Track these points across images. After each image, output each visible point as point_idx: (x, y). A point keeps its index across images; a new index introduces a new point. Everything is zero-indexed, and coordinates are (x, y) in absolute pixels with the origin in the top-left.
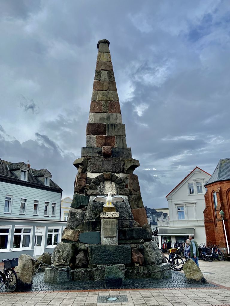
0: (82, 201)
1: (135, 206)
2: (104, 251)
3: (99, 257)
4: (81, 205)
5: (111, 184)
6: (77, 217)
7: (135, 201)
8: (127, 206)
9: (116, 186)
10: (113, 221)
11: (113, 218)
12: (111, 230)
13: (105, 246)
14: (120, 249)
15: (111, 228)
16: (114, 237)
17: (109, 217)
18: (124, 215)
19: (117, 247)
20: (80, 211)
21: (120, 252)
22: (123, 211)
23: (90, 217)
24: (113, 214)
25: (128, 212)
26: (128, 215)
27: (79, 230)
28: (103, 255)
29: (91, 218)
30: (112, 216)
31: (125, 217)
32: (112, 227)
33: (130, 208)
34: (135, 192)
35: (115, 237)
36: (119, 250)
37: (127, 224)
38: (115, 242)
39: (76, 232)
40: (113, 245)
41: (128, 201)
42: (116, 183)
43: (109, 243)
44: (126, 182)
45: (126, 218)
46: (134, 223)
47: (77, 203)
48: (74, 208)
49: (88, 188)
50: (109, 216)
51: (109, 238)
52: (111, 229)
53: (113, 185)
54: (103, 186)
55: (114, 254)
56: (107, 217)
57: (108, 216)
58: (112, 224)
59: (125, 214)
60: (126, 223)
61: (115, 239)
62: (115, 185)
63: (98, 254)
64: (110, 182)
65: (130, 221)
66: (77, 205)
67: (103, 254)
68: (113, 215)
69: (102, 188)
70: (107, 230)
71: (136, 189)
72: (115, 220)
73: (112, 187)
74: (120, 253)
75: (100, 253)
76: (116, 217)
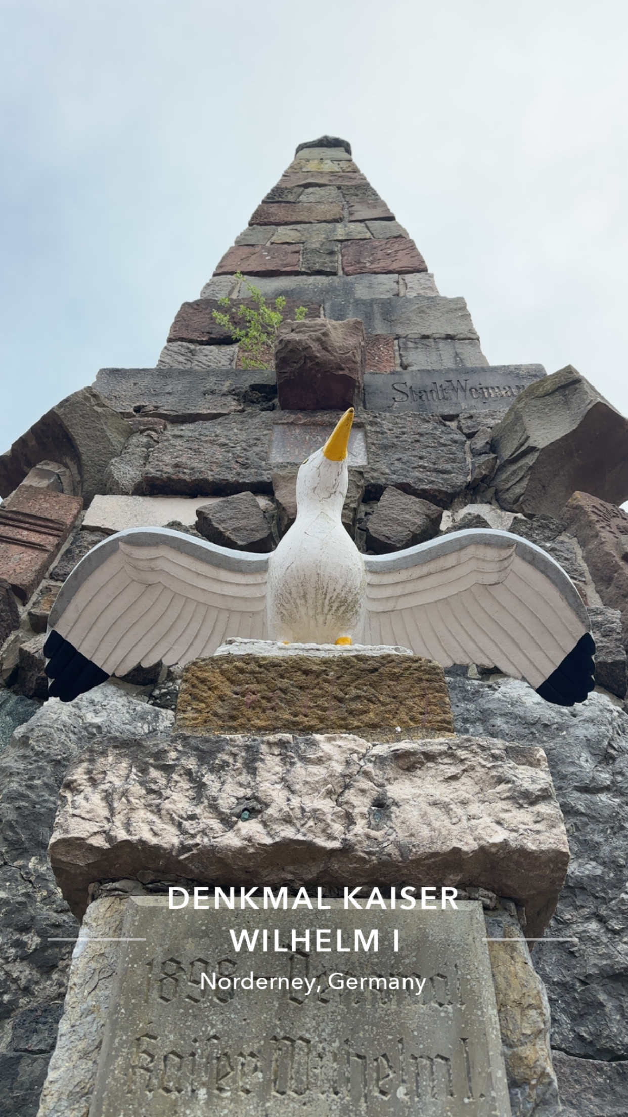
17: (286, 848)
24: (406, 762)
30: (382, 808)
50: (281, 802)
56: (229, 838)
68: (411, 790)
76: (498, 836)
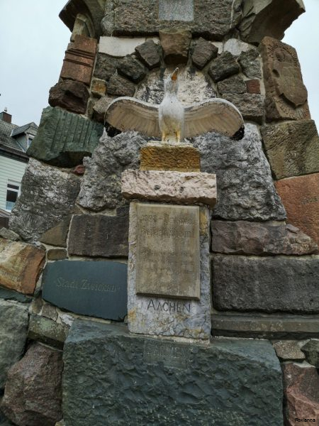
0: (72, 137)
1: (291, 166)
2: (134, 370)
3: (111, 394)
4: (67, 149)
5: (191, 79)
6: (51, 194)
7: (291, 147)
8: (256, 160)
9: (209, 86)
10: (185, 218)
11: (184, 202)
12: (174, 259)
13: (139, 343)
14: (219, 371)
15: (171, 249)
16: (186, 300)
17: (164, 196)
18: (240, 201)
19: (204, 357)
20: (64, 175)
21: (219, 386)
22: (238, 181)
23: (97, 198)
24: (188, 178)
25: (259, 186)
26: (259, 198)
27: (48, 248)
28: (131, 390)
29: (101, 205)
30: (182, 189)
31: (247, 209)
32: (176, 244)
33: (269, 171)
34: (287, 108)
35: (196, 300)
36: (218, 377)
37: (256, 240)
38: (194, 329)
39: (32, 256)
40: (183, 340)
41: (260, 143)
42: (209, 78)
43: (160, 330)
44: (252, 70)
45: (254, 212)
46: (290, 235)
47: (53, 144)
48: (41, 160)
49: (102, 94)
50: (163, 187)
51: (162, 302)
52: (176, 253)
53: (196, 82)
54: (159, 85)
55: (189, 390)
56: (154, 194)
57: (157, 188)
58: (177, 232)
59: (246, 193)
60: (254, 235)
61: (194, 308)
62: (205, 84)
63: (106, 380)
64: (186, 73)
65: (270, 228)
66: (52, 150)
67: (126, 385)
68: (188, 185)
69: (153, 92)
70: (152, 257)
71: (291, 96)
72: (194, 209)
73: (193, 92)
74: (222, 393)
75: (112, 375)
76: (203, 195)
